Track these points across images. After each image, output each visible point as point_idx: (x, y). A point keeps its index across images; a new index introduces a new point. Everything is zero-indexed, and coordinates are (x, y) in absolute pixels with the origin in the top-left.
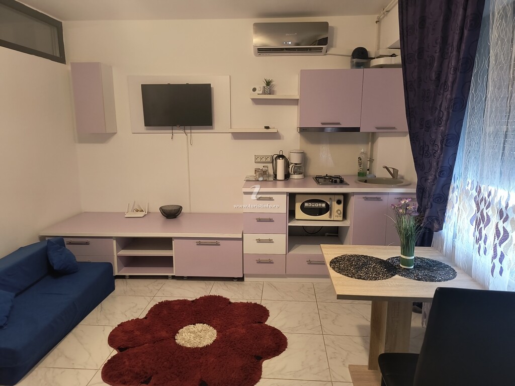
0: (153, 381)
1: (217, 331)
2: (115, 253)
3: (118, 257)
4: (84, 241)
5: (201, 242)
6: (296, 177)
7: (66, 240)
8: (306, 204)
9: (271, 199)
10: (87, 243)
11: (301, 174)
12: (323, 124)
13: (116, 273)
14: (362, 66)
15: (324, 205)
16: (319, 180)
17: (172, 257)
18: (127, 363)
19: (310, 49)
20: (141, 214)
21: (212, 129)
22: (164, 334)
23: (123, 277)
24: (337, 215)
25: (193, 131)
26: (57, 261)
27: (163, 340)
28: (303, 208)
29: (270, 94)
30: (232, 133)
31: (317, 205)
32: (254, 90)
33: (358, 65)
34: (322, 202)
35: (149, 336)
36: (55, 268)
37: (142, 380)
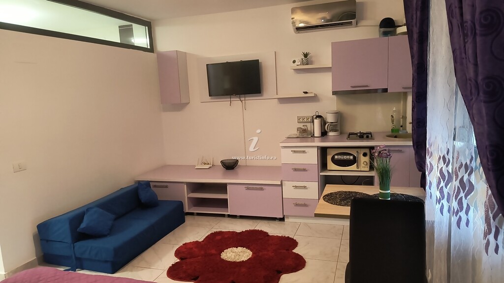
0: (199, 279)
1: (253, 253)
2: (185, 196)
3: (188, 198)
4: (164, 185)
5: (249, 187)
6: (331, 134)
7: (151, 184)
8: (336, 157)
9: (304, 152)
10: (166, 187)
11: (337, 131)
12: (352, 87)
13: (187, 210)
14: (389, 34)
15: (352, 157)
16: (352, 136)
17: (227, 200)
18: (184, 267)
19: (342, 24)
20: (207, 166)
21: (262, 96)
22: (213, 252)
23: (192, 214)
24: (364, 166)
25: (246, 99)
26: (143, 196)
27: (212, 255)
28: (333, 160)
29: (307, 64)
30: (278, 98)
31: (345, 157)
32: (294, 62)
33: (385, 34)
34: (350, 154)
35: (203, 252)
36: (142, 201)
37: (192, 278)
